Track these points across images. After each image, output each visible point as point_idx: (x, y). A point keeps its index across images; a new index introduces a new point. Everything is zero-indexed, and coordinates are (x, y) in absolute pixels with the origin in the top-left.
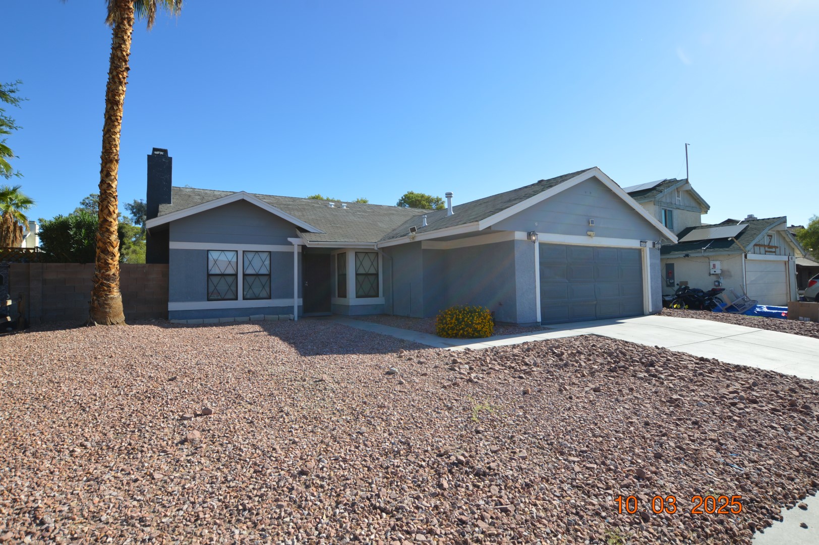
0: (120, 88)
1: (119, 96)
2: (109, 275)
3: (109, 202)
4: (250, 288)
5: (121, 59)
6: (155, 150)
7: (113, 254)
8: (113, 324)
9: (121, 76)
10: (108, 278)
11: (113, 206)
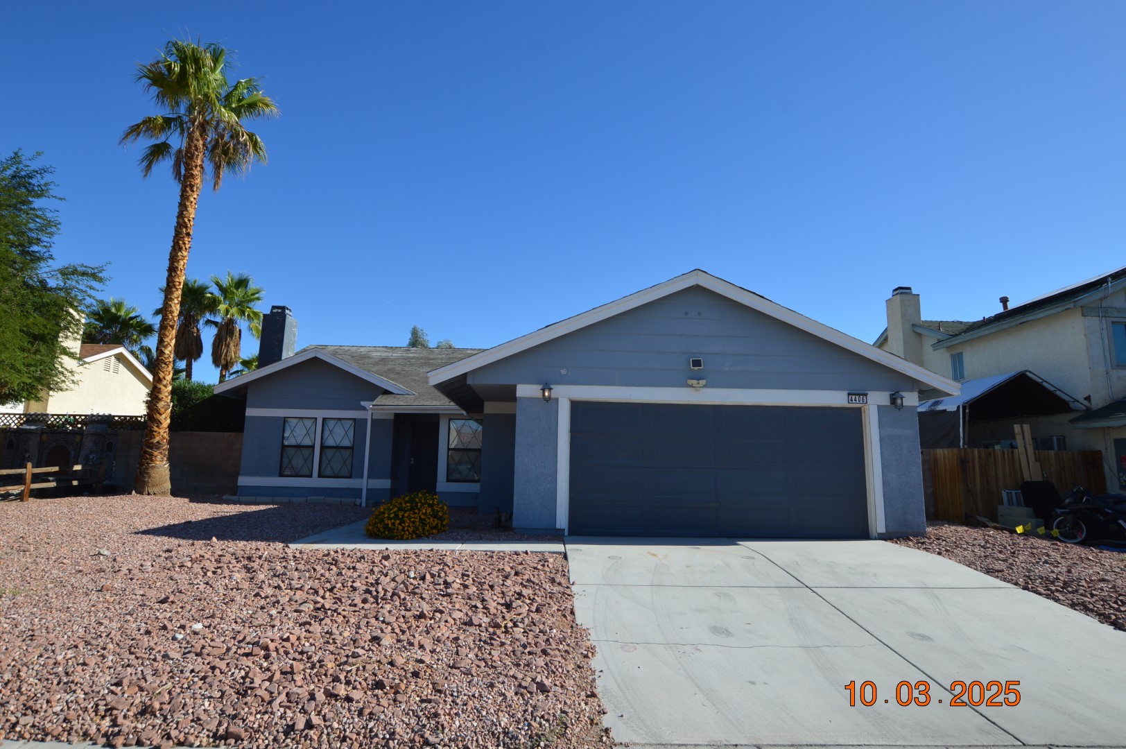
0: (179, 254)
1: (178, 261)
2: (152, 443)
3: (159, 369)
4: (329, 463)
5: (182, 225)
6: (274, 307)
7: (159, 421)
8: (149, 494)
9: (181, 242)
10: (152, 446)
11: (163, 372)
